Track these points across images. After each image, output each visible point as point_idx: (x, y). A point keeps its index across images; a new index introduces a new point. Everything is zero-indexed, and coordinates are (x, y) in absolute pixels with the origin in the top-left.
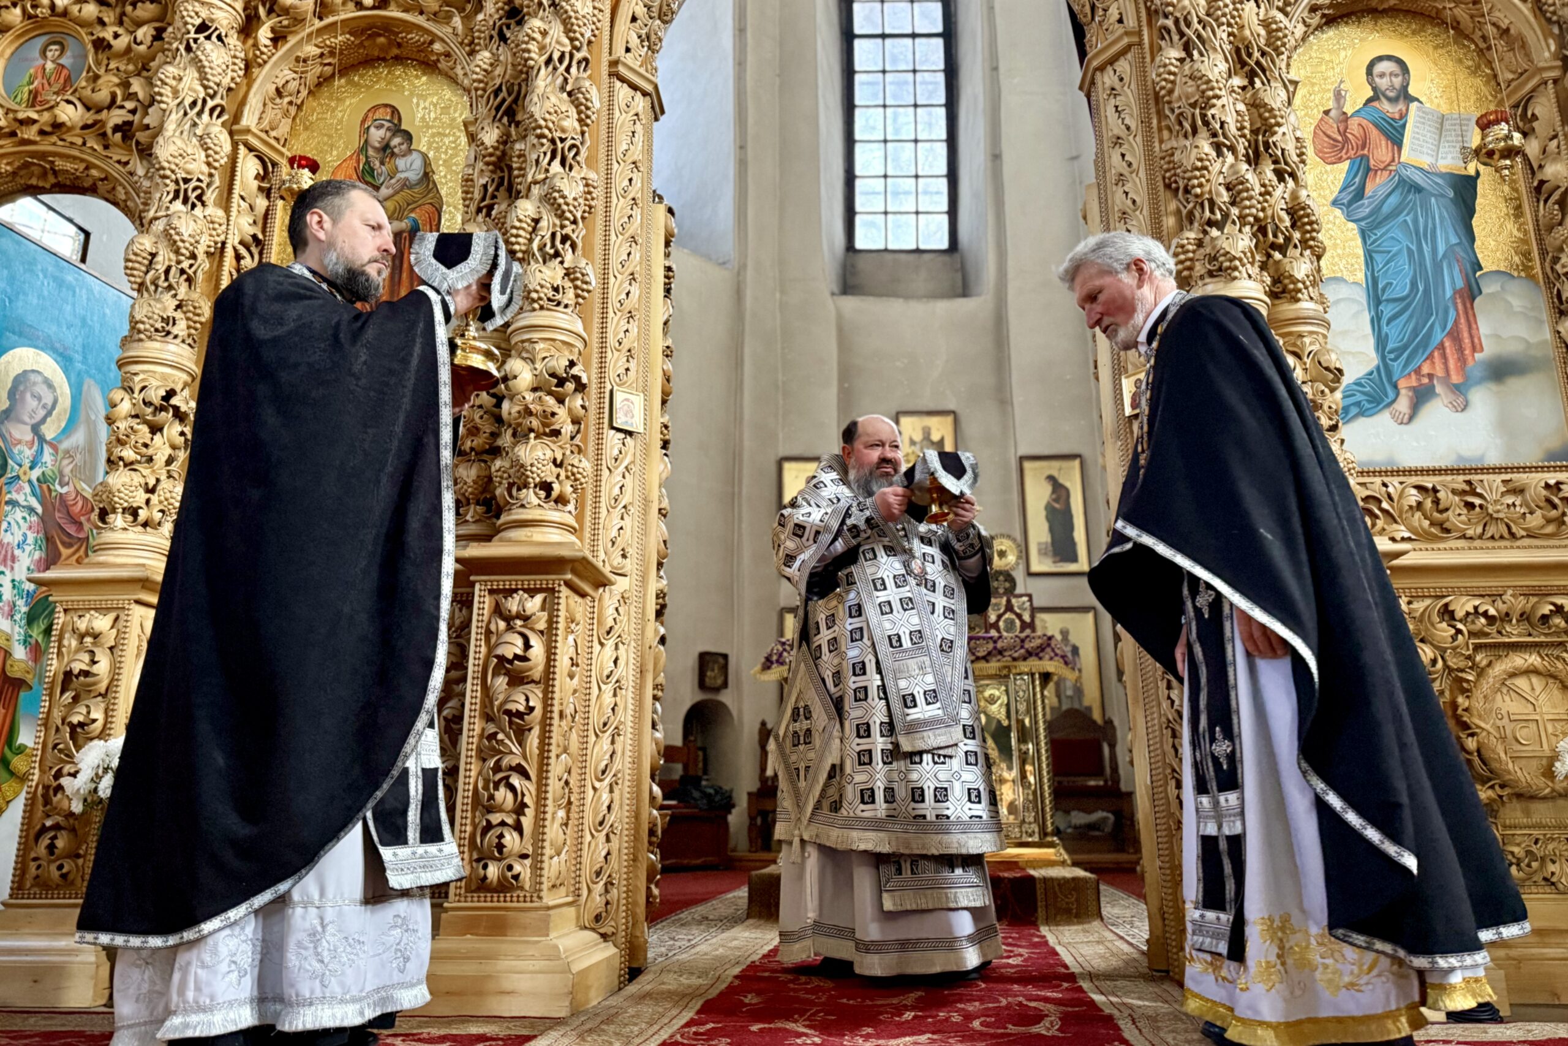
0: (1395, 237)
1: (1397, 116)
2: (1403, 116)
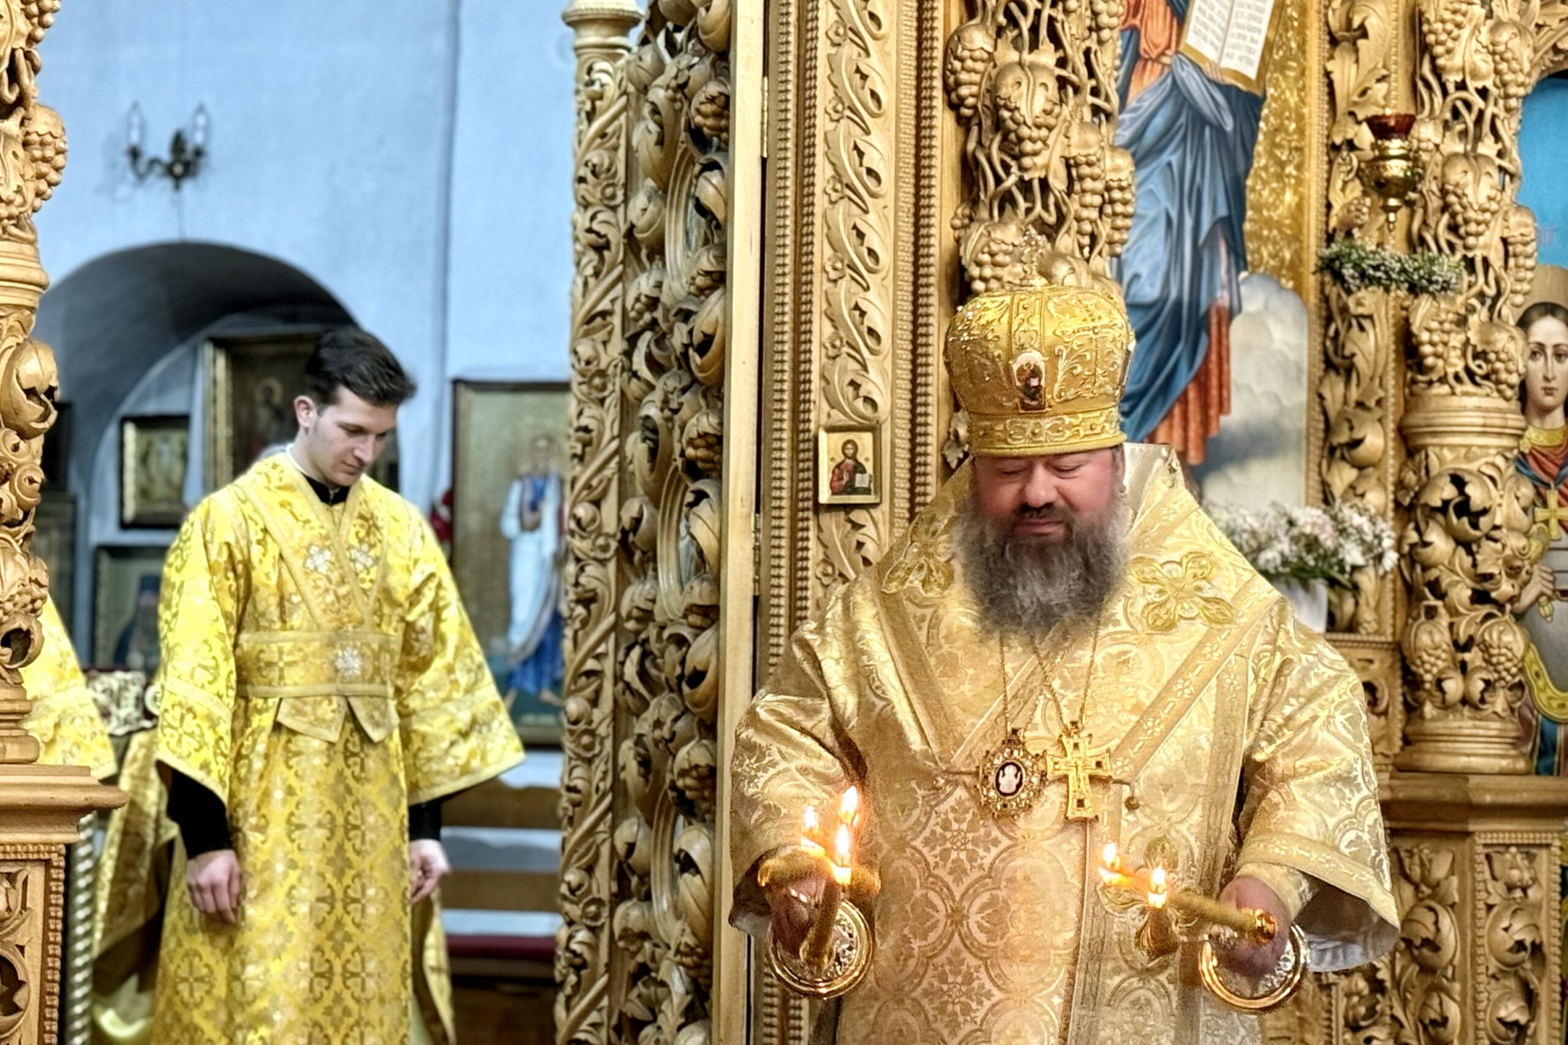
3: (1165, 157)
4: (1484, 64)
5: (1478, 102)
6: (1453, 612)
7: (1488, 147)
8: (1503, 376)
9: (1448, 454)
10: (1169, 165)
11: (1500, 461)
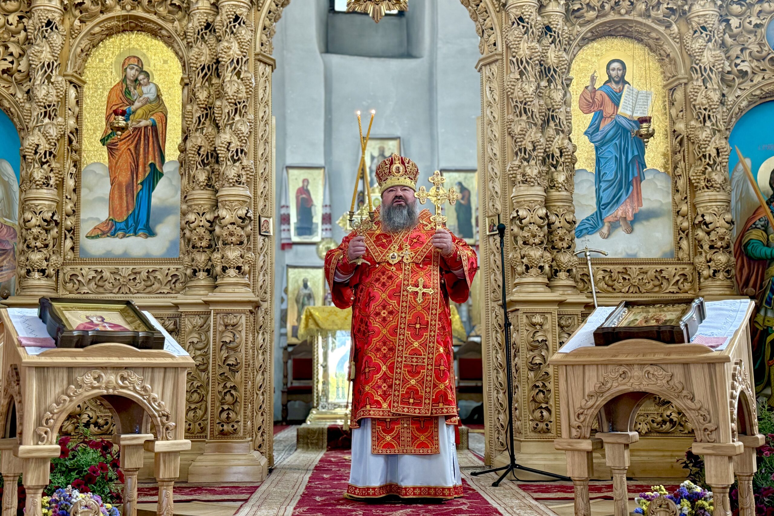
0: (610, 151)
1: (618, 91)
2: (621, 91)
3: (614, 142)
4: (705, 101)
5: (704, 112)
6: (706, 252)
7: (708, 124)
8: (715, 185)
9: (702, 209)
10: (616, 143)
11: (716, 209)
